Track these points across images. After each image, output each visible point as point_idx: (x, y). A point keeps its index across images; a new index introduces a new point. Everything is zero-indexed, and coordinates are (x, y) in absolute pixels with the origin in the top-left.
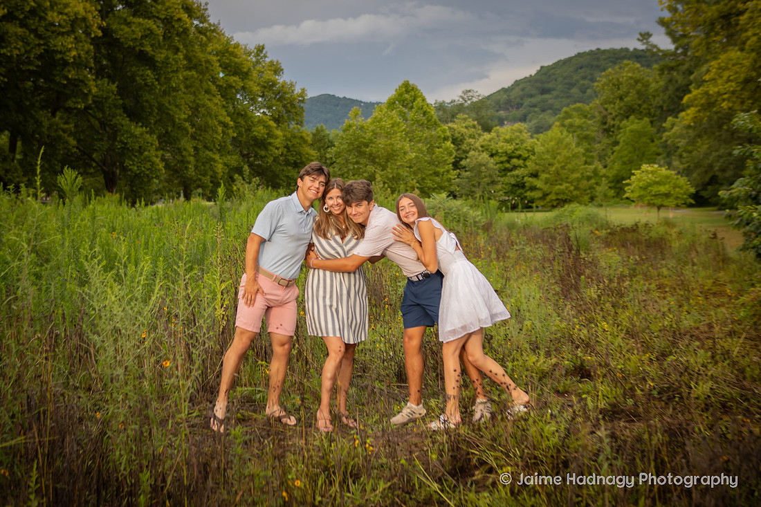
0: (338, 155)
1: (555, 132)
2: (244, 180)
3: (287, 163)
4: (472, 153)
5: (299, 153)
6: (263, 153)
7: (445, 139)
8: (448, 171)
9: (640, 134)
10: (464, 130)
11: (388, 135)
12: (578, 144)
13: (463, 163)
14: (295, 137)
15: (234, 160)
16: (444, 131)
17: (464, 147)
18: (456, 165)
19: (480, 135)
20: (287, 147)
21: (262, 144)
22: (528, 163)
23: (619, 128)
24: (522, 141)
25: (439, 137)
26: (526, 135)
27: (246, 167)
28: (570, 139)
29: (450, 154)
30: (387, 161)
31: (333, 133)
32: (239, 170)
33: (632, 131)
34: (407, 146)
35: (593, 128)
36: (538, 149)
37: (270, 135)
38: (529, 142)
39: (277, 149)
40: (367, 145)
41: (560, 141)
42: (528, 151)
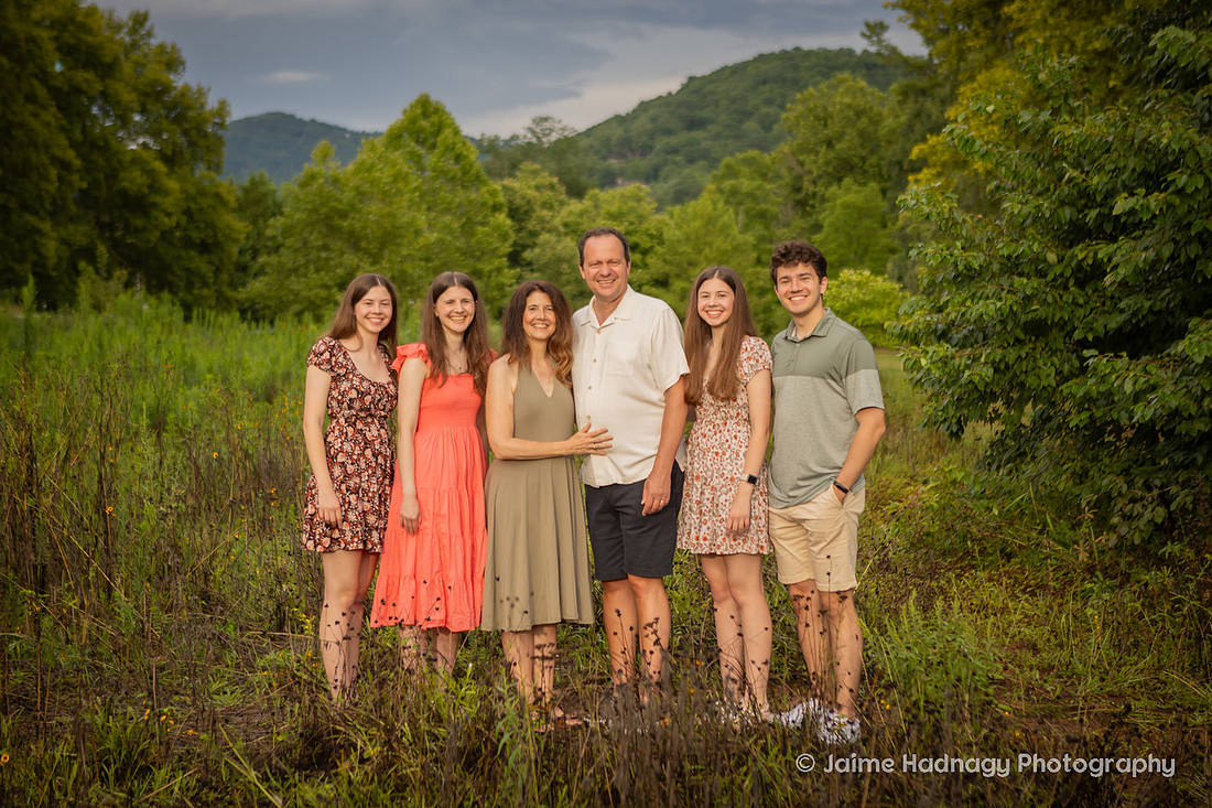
0: (288, 231)
1: (703, 204)
2: (97, 271)
3: (188, 243)
4: (544, 237)
5: (211, 226)
6: (139, 222)
7: (496, 208)
8: (499, 270)
9: (861, 212)
10: (532, 193)
11: (386, 197)
12: (746, 228)
13: (527, 255)
14: (202, 193)
15: (81, 233)
16: (493, 193)
17: (531, 225)
18: (515, 258)
19: (562, 204)
20: (188, 213)
21: (139, 204)
22: (651, 260)
23: (823, 200)
24: (642, 218)
25: (484, 204)
26: (648, 206)
27: (102, 250)
28: (728, 216)
29: (504, 237)
30: (383, 246)
31: (283, 187)
32: (89, 254)
33: (846, 206)
34: (422, 220)
35: (775, 197)
36: (671, 233)
37: (155, 187)
38: (654, 221)
39: (169, 215)
40: (344, 215)
41: (710, 221)
42: (651, 236)
